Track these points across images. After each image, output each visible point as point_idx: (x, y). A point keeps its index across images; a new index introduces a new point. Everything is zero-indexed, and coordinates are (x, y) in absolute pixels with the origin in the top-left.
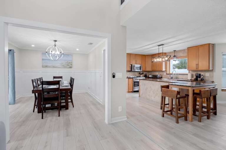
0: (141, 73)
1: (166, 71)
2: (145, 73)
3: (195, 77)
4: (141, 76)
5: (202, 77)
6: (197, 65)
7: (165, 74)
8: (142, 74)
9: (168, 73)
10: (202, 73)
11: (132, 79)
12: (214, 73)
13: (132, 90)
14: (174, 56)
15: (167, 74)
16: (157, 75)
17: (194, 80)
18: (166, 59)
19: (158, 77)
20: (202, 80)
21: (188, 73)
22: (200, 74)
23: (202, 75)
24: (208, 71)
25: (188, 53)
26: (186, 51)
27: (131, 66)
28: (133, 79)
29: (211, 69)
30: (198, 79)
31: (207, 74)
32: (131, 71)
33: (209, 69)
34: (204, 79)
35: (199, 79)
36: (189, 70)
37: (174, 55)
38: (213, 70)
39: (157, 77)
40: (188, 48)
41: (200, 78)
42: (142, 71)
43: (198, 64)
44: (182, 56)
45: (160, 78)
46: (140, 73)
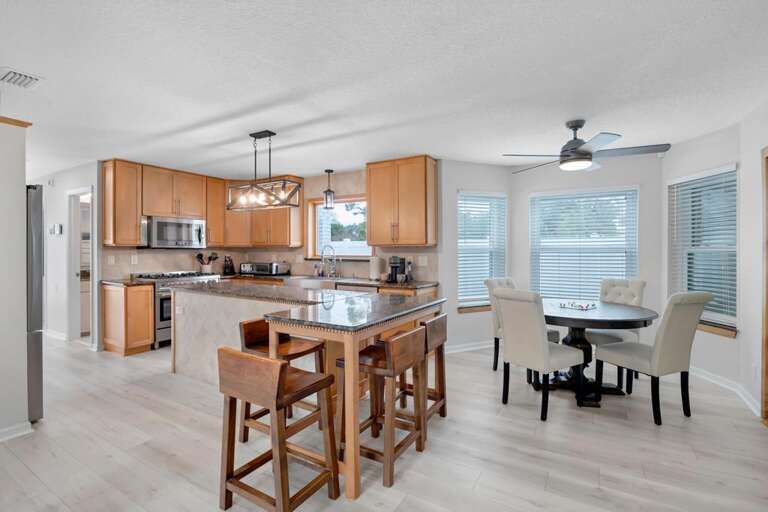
0: (206, 254)
1: (301, 247)
2: (222, 256)
3: (389, 271)
4: (207, 268)
5: (408, 269)
6: (395, 226)
7: (300, 258)
8: (210, 259)
9: (310, 257)
10: (409, 257)
11: (151, 288)
12: (440, 255)
13: (150, 341)
14: (329, 192)
15: (306, 259)
16: (271, 264)
17: (387, 282)
18: (283, 195)
19: (274, 272)
20: (409, 280)
21: (370, 254)
22: (403, 261)
23: (409, 263)
24: (423, 248)
25: (369, 182)
26: (364, 174)
27: (145, 222)
28: (154, 284)
29: (431, 241)
30: (398, 276)
31: (422, 260)
32: (148, 247)
33: (426, 241)
34: (414, 276)
35: (400, 277)
36: (374, 246)
37: (326, 189)
38: (436, 245)
39: (271, 271)
40: (368, 164)
41: (403, 272)
42: (208, 248)
43: (398, 225)
44: (353, 192)
45: (283, 275)
46: (200, 257)
